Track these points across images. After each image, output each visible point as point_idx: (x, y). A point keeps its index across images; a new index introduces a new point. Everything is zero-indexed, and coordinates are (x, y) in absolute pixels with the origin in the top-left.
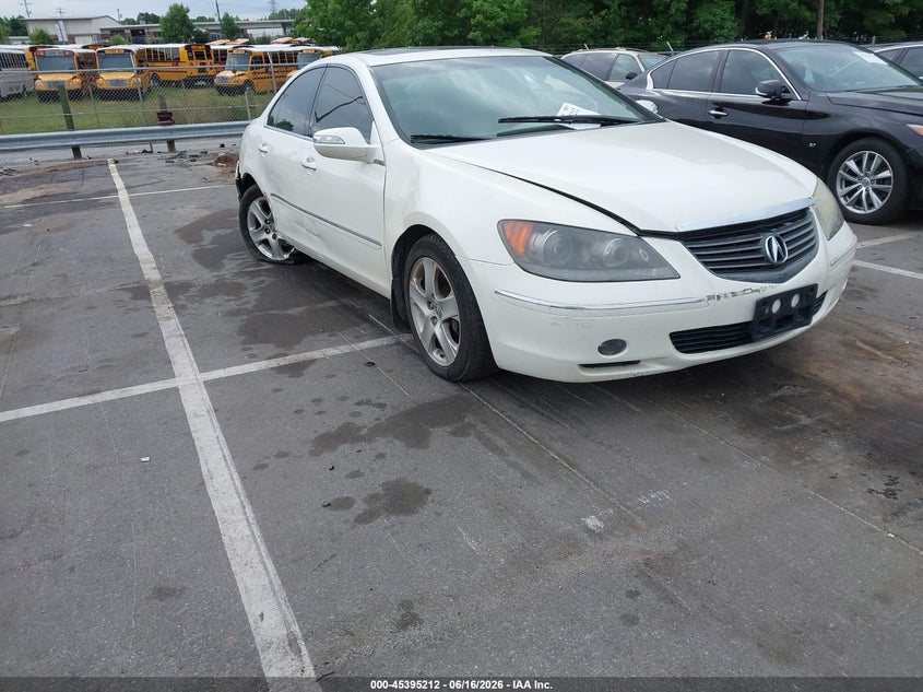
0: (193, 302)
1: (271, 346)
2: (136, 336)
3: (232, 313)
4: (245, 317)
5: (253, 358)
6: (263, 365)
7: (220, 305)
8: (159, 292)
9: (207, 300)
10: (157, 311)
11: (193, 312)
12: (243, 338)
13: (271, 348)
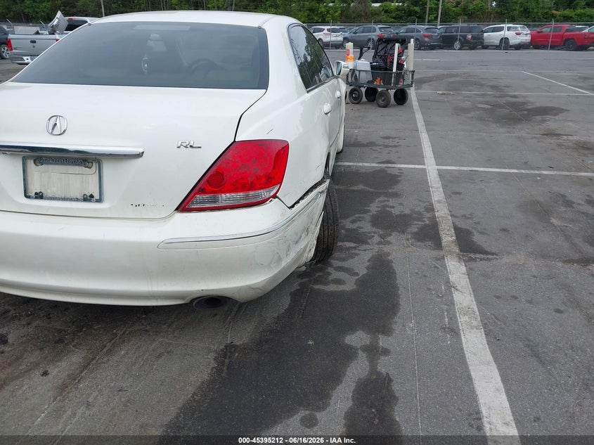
0: (419, 214)
1: (389, 172)
2: (459, 193)
3: (396, 195)
4: (390, 191)
5: (400, 169)
6: (399, 166)
7: (401, 204)
8: (448, 237)
9: (407, 212)
10: (447, 212)
11: (421, 203)
12: (399, 178)
13: (390, 171)
